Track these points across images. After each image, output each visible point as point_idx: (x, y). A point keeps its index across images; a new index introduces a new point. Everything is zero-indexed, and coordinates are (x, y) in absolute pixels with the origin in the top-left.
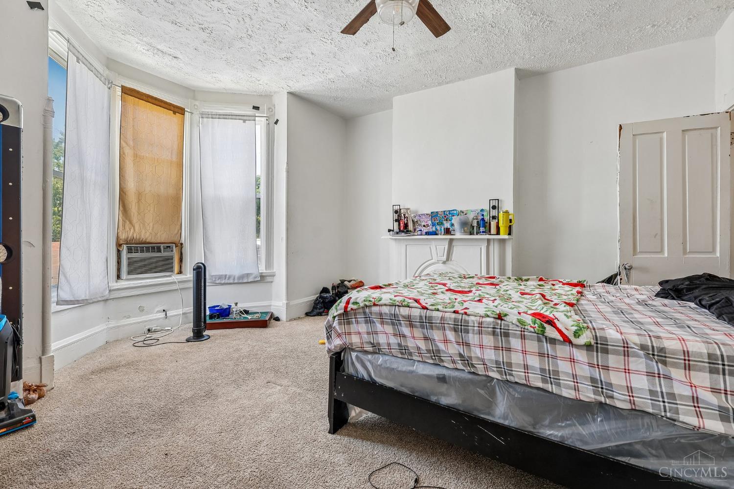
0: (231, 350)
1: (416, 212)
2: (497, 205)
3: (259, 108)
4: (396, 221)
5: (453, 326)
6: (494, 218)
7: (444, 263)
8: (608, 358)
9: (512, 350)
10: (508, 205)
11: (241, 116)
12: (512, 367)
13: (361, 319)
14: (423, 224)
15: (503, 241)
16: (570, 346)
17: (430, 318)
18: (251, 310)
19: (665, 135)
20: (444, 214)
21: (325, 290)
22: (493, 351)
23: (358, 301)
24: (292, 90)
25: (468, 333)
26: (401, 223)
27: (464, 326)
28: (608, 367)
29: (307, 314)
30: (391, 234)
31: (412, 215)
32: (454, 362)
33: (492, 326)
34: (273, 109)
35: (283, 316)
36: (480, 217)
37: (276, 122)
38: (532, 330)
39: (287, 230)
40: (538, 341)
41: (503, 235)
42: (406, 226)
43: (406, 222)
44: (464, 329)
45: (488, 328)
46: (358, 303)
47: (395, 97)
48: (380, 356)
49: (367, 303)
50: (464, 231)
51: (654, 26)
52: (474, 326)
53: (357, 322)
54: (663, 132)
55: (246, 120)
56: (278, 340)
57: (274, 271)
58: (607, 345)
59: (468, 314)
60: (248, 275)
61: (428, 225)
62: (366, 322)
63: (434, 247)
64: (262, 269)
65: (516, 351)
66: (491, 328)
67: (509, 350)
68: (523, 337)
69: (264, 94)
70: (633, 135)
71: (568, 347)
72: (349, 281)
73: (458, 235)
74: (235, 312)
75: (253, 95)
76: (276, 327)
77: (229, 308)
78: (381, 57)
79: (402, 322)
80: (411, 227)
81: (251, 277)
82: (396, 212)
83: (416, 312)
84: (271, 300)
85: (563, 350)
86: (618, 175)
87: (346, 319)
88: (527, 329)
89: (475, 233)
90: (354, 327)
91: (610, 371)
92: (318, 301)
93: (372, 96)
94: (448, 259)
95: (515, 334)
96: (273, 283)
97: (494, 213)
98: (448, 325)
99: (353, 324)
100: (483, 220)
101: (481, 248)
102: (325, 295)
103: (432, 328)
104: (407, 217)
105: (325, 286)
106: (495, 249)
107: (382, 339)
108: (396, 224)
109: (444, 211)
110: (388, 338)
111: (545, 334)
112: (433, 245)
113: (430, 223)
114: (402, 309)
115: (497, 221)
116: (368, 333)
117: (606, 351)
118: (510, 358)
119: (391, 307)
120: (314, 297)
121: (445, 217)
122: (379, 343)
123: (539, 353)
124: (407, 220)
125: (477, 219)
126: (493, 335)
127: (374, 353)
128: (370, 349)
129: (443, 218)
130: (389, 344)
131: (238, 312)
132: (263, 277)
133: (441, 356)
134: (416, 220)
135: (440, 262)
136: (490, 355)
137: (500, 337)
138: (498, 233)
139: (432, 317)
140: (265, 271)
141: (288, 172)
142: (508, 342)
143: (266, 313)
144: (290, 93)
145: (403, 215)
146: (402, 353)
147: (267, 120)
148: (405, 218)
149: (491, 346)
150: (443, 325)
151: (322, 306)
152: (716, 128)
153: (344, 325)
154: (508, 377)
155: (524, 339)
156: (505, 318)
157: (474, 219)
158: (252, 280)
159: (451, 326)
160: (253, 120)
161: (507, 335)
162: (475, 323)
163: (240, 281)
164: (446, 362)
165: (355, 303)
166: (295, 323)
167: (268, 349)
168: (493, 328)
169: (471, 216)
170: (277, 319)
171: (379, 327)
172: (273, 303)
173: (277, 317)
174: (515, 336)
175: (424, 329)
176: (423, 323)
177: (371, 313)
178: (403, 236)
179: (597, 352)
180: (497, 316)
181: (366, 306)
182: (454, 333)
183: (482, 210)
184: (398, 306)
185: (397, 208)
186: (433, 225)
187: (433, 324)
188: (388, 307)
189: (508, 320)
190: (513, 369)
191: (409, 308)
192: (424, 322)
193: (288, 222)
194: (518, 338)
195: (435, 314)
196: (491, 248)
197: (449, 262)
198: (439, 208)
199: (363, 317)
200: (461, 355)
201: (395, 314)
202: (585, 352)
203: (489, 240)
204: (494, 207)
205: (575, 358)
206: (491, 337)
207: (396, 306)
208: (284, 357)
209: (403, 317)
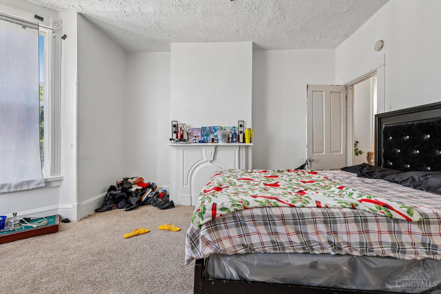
0: (19, 271)
1: (189, 127)
2: (243, 125)
3: (43, 18)
4: (175, 132)
5: (323, 219)
6: (241, 132)
7: (211, 162)
8: (430, 227)
9: (369, 232)
10: (249, 125)
11: (20, 20)
12: (372, 246)
13: (231, 222)
14: (194, 135)
15: (247, 147)
16: (408, 223)
17: (302, 215)
18: (32, 217)
19: (324, 92)
20: (210, 129)
21: (112, 188)
22: (358, 235)
23: (225, 205)
24: (83, 12)
25: (336, 223)
26: (179, 134)
27: (332, 218)
28: (431, 233)
29: (97, 211)
30: (172, 142)
31: (187, 129)
32: (322, 248)
33: (353, 215)
34: (60, 23)
35: (74, 217)
36: (233, 132)
37: (64, 37)
38: (383, 214)
39: (78, 138)
40: (387, 222)
41: (247, 143)
42: (182, 136)
43: (182, 133)
44: (333, 221)
45: (351, 217)
46: (227, 209)
47: (173, 43)
48: (254, 256)
49: (237, 208)
50: (225, 140)
51: (320, 36)
52: (340, 217)
53: (227, 227)
54: (323, 91)
55: (26, 26)
56: (77, 244)
57: (62, 175)
58: (429, 218)
59: (328, 207)
60: (29, 182)
61: (198, 136)
62: (237, 226)
63: (205, 151)
64: (47, 174)
65: (373, 232)
66: (352, 217)
67: (367, 232)
68: (377, 221)
69: (49, 7)
70: (313, 91)
71: (407, 224)
72: (132, 179)
73: (221, 143)
74: (13, 224)
75: (35, 4)
76: (68, 229)
77: (4, 220)
78: (176, 5)
79: (276, 221)
80: (185, 137)
81: (33, 184)
82: (175, 126)
83: (288, 211)
84: (58, 203)
85: (404, 227)
86: (306, 111)
87: (213, 226)
88: (379, 215)
89: (230, 142)
90: (223, 233)
91: (433, 236)
92: (107, 198)
93: (156, 38)
94: (214, 158)
95: (372, 219)
96: (60, 188)
97: (241, 129)
98: (319, 219)
99: (221, 228)
100: (235, 133)
101: (235, 152)
102: (113, 192)
103: (304, 224)
104: (183, 131)
105: (112, 185)
106: (243, 152)
107: (255, 240)
108: (175, 135)
109: (210, 127)
110: (260, 238)
111: (393, 217)
112: (204, 150)
113: (200, 134)
114: (272, 209)
115: (243, 134)
116: (240, 236)
117: (429, 223)
118: (369, 238)
119: (262, 209)
120: (104, 194)
121: (210, 131)
122: (252, 244)
123: (389, 231)
124: (183, 132)
125: (231, 133)
126: (355, 222)
127: (247, 254)
128: (242, 251)
129: (209, 131)
130: (262, 243)
131: (18, 222)
132: (48, 183)
133: (312, 246)
134: (189, 132)
135: (208, 161)
136: (355, 239)
137: (361, 223)
138: (244, 142)
139: (303, 213)
140: (50, 177)
141: (79, 85)
142: (367, 226)
143: (54, 217)
144: (80, 14)
145: (179, 128)
146: (275, 249)
147: (53, 32)
148: (181, 130)
149: (356, 232)
150: (314, 219)
151: (112, 202)
152: (341, 93)
153: (213, 232)
154: (368, 253)
155: (378, 222)
156: (357, 207)
157: (230, 133)
158: (35, 187)
159: (321, 219)
160: (36, 29)
161: (366, 221)
162: (340, 214)
163: (19, 189)
164: (315, 250)
165: (223, 209)
166: (87, 221)
167: (71, 257)
168: (355, 217)
169: (228, 131)
170: (67, 221)
171: (251, 229)
172: (60, 206)
173: (67, 219)
174: (372, 221)
175: (298, 225)
176: (296, 221)
177: (242, 217)
178: (181, 144)
179: (424, 224)
180: (351, 207)
181: (237, 210)
182: (324, 225)
183: (234, 127)
184: (268, 207)
185: (174, 123)
186: (202, 136)
187: (305, 220)
188: (259, 209)
189: (360, 209)
190: (374, 247)
191: (278, 208)
192: (297, 219)
193: (78, 131)
194: (374, 222)
195: (304, 210)
196: (241, 151)
197: (215, 161)
198: (207, 125)
199: (233, 221)
200: (330, 242)
201: (268, 215)
202: (417, 225)
203: (240, 146)
204: (241, 126)
205: (412, 231)
206: (354, 224)
207: (266, 207)
208: (94, 263)
209: (277, 216)
